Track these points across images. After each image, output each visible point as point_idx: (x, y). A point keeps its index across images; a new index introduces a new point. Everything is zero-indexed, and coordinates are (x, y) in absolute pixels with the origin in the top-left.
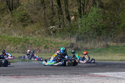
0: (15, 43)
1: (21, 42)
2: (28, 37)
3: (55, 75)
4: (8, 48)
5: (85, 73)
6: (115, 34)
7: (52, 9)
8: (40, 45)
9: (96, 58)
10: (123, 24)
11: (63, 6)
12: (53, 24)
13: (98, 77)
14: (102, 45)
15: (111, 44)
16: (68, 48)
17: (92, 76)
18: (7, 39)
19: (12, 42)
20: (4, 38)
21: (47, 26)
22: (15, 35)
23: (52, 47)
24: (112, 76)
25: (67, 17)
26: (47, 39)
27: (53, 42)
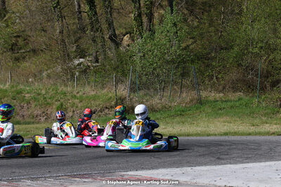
1: (6, 99)
6: (219, 73)
8: (48, 104)
10: (236, 49)
14: (188, 99)
23: (74, 108)
25: (110, 38)
26: (65, 89)
27: (78, 95)
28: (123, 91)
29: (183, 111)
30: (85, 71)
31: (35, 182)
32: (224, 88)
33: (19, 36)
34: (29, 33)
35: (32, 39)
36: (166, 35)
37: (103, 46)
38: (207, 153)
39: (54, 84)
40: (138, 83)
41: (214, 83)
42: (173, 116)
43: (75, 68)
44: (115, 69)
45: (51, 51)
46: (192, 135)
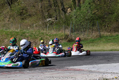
1: (18, 36)
2: (25, 31)
4: (6, 41)
6: (108, 24)
8: (36, 38)
9: (88, 48)
12: (50, 17)
14: (95, 36)
16: (63, 39)
18: (4, 33)
19: (10, 36)
20: (2, 32)
22: (12, 29)
23: (47, 40)
24: (87, 69)
25: (62, 9)
26: (43, 31)
27: (49, 34)
28: (68, 32)
29: (93, 41)
30: (51, 24)
31: (31, 71)
32: (110, 31)
33: (23, 9)
34: (28, 8)
35: (29, 10)
36: (86, 8)
37: (59, 13)
38: (103, 58)
39: (39, 29)
40: (74, 29)
41: (106, 29)
42: (89, 43)
43: (47, 22)
44: (64, 23)
45: (37, 15)
46: (97, 51)
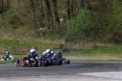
0: (6, 45)
1: (12, 44)
2: (18, 39)
3: (45, 75)
5: (74, 74)
6: (103, 35)
7: (42, 11)
8: (30, 47)
9: (85, 58)
10: (111, 25)
11: (52, 8)
12: (43, 26)
13: (87, 77)
14: (90, 46)
15: (99, 44)
16: (58, 49)
17: (81, 77)
19: (3, 44)
21: (36, 28)
22: (6, 37)
23: (41, 49)
24: (100, 76)
25: (56, 19)
26: (37, 40)
27: (43, 43)
29: (89, 51)
34: (20, 16)
35: (21, 19)
36: (82, 18)
40: (69, 38)
42: (85, 53)
46: (95, 61)
